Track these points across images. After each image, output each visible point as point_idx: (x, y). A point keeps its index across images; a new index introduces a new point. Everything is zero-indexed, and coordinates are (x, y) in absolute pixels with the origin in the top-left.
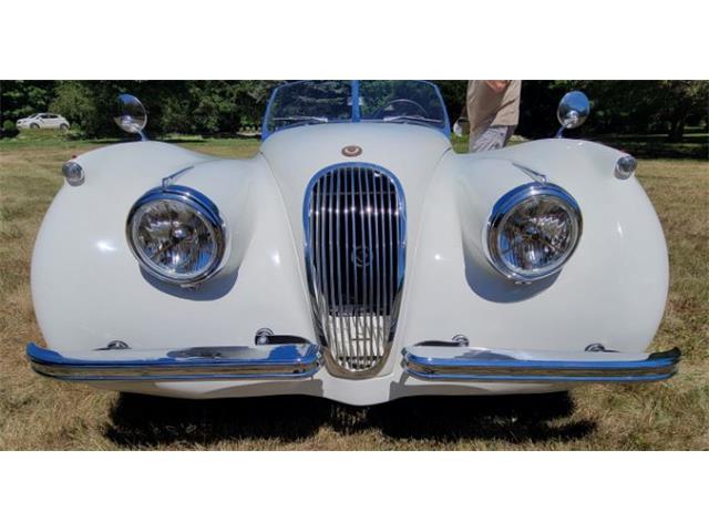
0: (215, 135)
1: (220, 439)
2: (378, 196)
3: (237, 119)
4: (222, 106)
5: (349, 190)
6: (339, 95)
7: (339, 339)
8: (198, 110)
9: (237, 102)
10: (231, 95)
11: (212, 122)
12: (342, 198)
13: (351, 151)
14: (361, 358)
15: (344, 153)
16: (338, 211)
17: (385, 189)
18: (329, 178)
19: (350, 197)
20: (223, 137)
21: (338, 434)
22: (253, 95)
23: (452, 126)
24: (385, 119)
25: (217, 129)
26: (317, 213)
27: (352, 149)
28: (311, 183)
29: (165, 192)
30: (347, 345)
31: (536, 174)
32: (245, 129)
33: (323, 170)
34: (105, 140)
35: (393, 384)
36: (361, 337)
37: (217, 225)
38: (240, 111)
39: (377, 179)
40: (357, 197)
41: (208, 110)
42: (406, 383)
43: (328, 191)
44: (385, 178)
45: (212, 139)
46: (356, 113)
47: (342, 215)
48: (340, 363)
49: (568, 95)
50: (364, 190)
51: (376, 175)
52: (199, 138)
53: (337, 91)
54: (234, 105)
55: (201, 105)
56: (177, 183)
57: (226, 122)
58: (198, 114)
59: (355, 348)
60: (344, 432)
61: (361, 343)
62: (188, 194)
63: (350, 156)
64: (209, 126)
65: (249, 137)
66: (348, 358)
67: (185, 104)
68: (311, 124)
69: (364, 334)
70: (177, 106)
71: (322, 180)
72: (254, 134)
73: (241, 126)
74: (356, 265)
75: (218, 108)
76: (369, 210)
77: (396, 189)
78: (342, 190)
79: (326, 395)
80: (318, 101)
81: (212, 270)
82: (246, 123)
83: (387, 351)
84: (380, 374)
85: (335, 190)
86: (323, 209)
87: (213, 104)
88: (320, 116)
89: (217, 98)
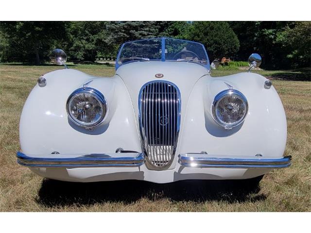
0: (81, 62)
1: (95, 202)
2: (170, 95)
3: (96, 54)
4: (86, 46)
5: (158, 92)
6: (155, 43)
7: (152, 155)
8: (72, 48)
9: (96, 44)
10: (93, 40)
11: (80, 55)
12: (155, 95)
13: (159, 76)
14: (161, 162)
15: (156, 76)
16: (153, 100)
17: (173, 91)
18: (149, 86)
19: (158, 95)
20: (86, 63)
21: (151, 201)
22: (106, 41)
23: (211, 64)
24: (178, 60)
25: (83, 59)
26: (144, 101)
27: (159, 75)
28: (142, 88)
29: (84, 90)
30: (156, 157)
31: (230, 86)
32: (99, 60)
33: (147, 83)
34: (14, 63)
35: (175, 172)
36: (161, 153)
37: (104, 103)
38: (97, 49)
39: (169, 87)
40: (161, 95)
41: (78, 48)
42: (181, 173)
43: (149, 92)
44: (172, 87)
45: (79, 65)
46: (164, 56)
47: (155, 102)
48: (152, 163)
49: (253, 54)
50: (164, 92)
51: (169, 85)
52: (72, 63)
53: (155, 41)
54: (93, 46)
55: (75, 45)
56: (88, 87)
57: (88, 55)
58: (72, 50)
59: (159, 158)
60: (153, 200)
61: (161, 156)
62: (92, 90)
63: (159, 77)
64: (78, 57)
65: (101, 64)
66: (156, 162)
67: (65, 44)
68: (141, 61)
69: (163, 152)
70: (60, 45)
71: (147, 87)
72: (105, 62)
73: (97, 57)
74: (160, 124)
75: (84, 47)
76: (166, 100)
77: (177, 91)
78: (155, 91)
79: (145, 179)
80: (144, 45)
81: (99, 122)
82: (101, 56)
83: (173, 158)
84: (169, 168)
85: (152, 92)
86: (147, 99)
87: (82, 45)
88: (146, 58)
89: (84, 42)
